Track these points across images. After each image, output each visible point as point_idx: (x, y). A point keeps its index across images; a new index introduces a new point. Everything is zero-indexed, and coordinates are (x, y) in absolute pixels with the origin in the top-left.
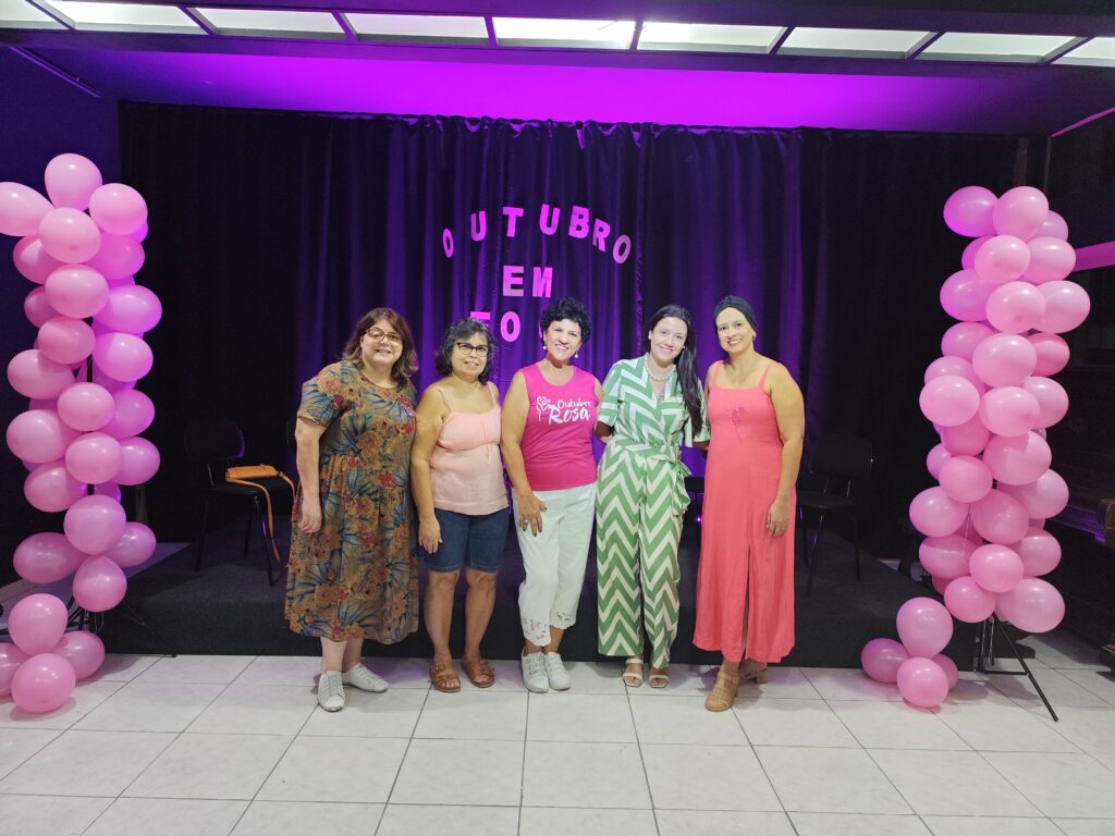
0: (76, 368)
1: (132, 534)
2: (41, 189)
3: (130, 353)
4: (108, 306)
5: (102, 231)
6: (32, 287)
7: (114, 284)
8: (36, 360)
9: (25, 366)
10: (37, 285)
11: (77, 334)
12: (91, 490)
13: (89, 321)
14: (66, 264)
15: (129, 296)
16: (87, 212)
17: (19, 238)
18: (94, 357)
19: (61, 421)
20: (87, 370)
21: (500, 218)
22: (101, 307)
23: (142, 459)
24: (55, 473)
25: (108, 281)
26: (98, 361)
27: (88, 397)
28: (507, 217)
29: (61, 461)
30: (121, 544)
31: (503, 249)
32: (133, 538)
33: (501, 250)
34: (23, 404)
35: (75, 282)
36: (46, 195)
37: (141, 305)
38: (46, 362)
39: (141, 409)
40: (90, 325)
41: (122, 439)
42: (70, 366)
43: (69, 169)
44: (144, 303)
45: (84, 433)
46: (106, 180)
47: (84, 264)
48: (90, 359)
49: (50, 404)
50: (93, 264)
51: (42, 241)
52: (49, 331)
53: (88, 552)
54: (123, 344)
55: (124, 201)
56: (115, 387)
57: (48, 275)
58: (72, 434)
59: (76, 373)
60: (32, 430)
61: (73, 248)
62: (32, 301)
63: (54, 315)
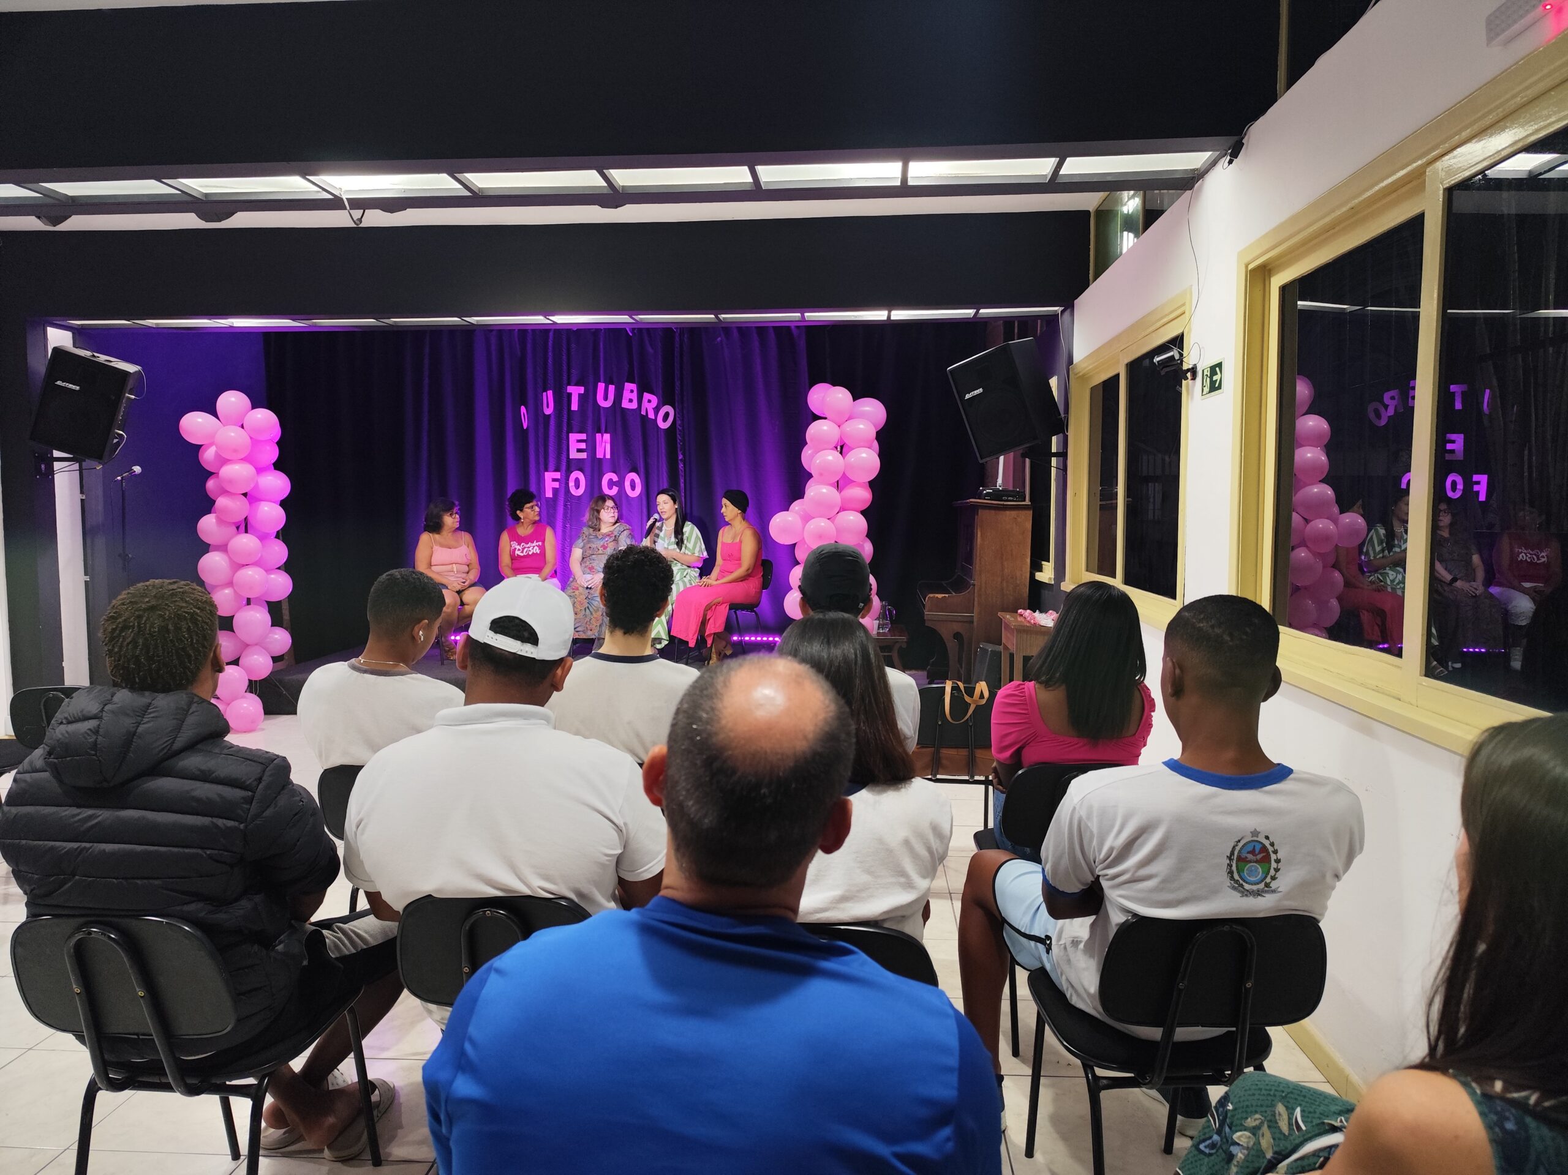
0: (238, 525)
1: (276, 634)
2: (214, 414)
3: (272, 514)
4: (256, 486)
5: (251, 438)
6: (209, 474)
7: (260, 470)
8: (214, 520)
9: (208, 525)
10: (213, 473)
11: (238, 503)
12: (249, 602)
13: (245, 495)
14: (230, 460)
15: (270, 478)
16: (242, 427)
17: (201, 446)
18: (248, 518)
19: (230, 558)
20: (245, 526)
21: (565, 396)
22: (252, 486)
23: (281, 585)
24: (227, 591)
25: (256, 468)
26: (251, 521)
27: (246, 542)
28: (570, 395)
29: (230, 584)
30: (268, 640)
31: (569, 420)
32: (276, 636)
33: (567, 421)
34: (206, 548)
35: (237, 472)
36: (218, 418)
37: (278, 483)
38: (221, 521)
39: (279, 552)
40: (246, 497)
41: (268, 571)
42: (235, 523)
43: (231, 400)
44: (279, 482)
45: (243, 566)
46: (254, 407)
47: (242, 459)
48: (246, 519)
49: (223, 548)
50: (246, 459)
51: (216, 447)
52: (221, 502)
53: (248, 643)
54: (266, 508)
55: (265, 419)
56: (263, 538)
57: (221, 467)
58: (236, 566)
59: (238, 528)
60: (212, 564)
61: (235, 451)
62: (211, 484)
63: (225, 492)
